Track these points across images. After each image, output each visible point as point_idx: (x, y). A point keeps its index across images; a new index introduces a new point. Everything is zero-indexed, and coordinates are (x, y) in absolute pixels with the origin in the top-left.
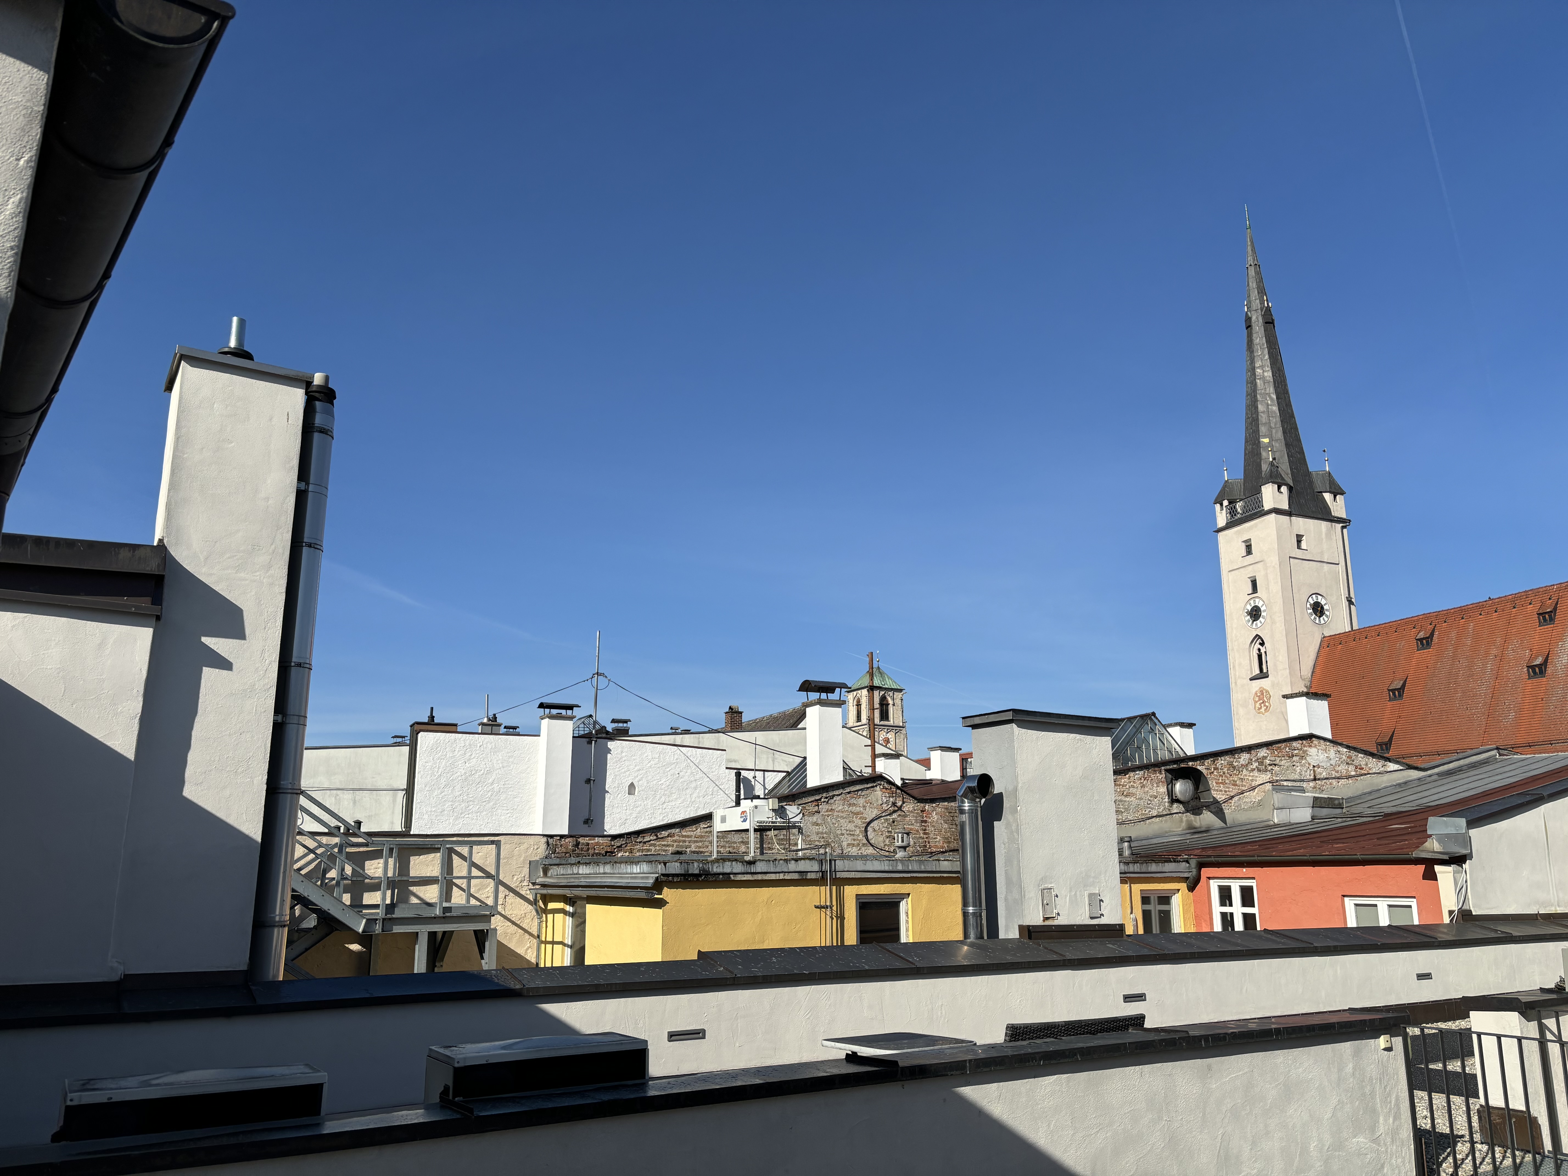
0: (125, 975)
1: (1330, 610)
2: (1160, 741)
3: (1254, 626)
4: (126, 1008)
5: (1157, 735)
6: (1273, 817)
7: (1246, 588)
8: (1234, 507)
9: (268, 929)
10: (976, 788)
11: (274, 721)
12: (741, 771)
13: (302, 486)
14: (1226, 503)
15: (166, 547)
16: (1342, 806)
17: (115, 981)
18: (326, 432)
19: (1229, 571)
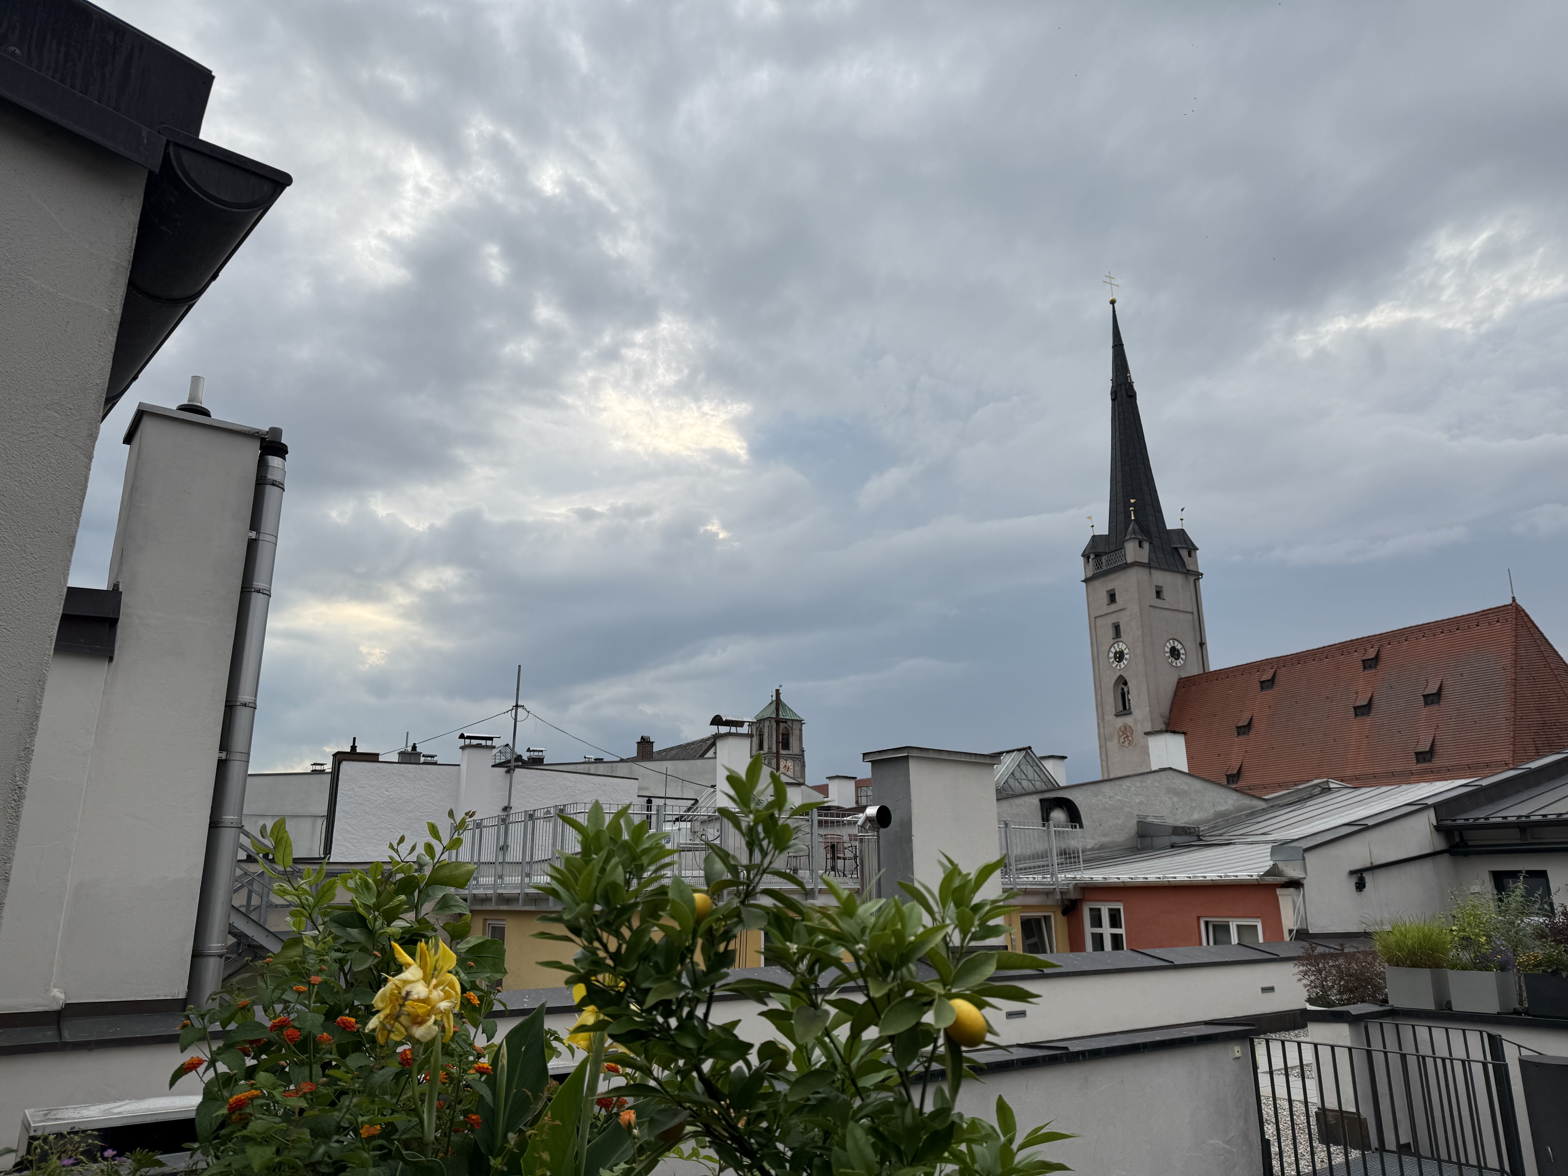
0: (66, 1004)
1: (1185, 654)
2: (1035, 773)
3: (1118, 668)
4: (67, 1037)
5: (1032, 767)
6: (1137, 844)
7: (1111, 633)
8: (1100, 560)
9: (205, 958)
10: (876, 818)
11: (219, 758)
12: (652, 799)
13: (253, 535)
14: (1092, 556)
15: (121, 591)
16: (1197, 834)
17: (56, 1010)
18: (278, 484)
19: (1095, 618)
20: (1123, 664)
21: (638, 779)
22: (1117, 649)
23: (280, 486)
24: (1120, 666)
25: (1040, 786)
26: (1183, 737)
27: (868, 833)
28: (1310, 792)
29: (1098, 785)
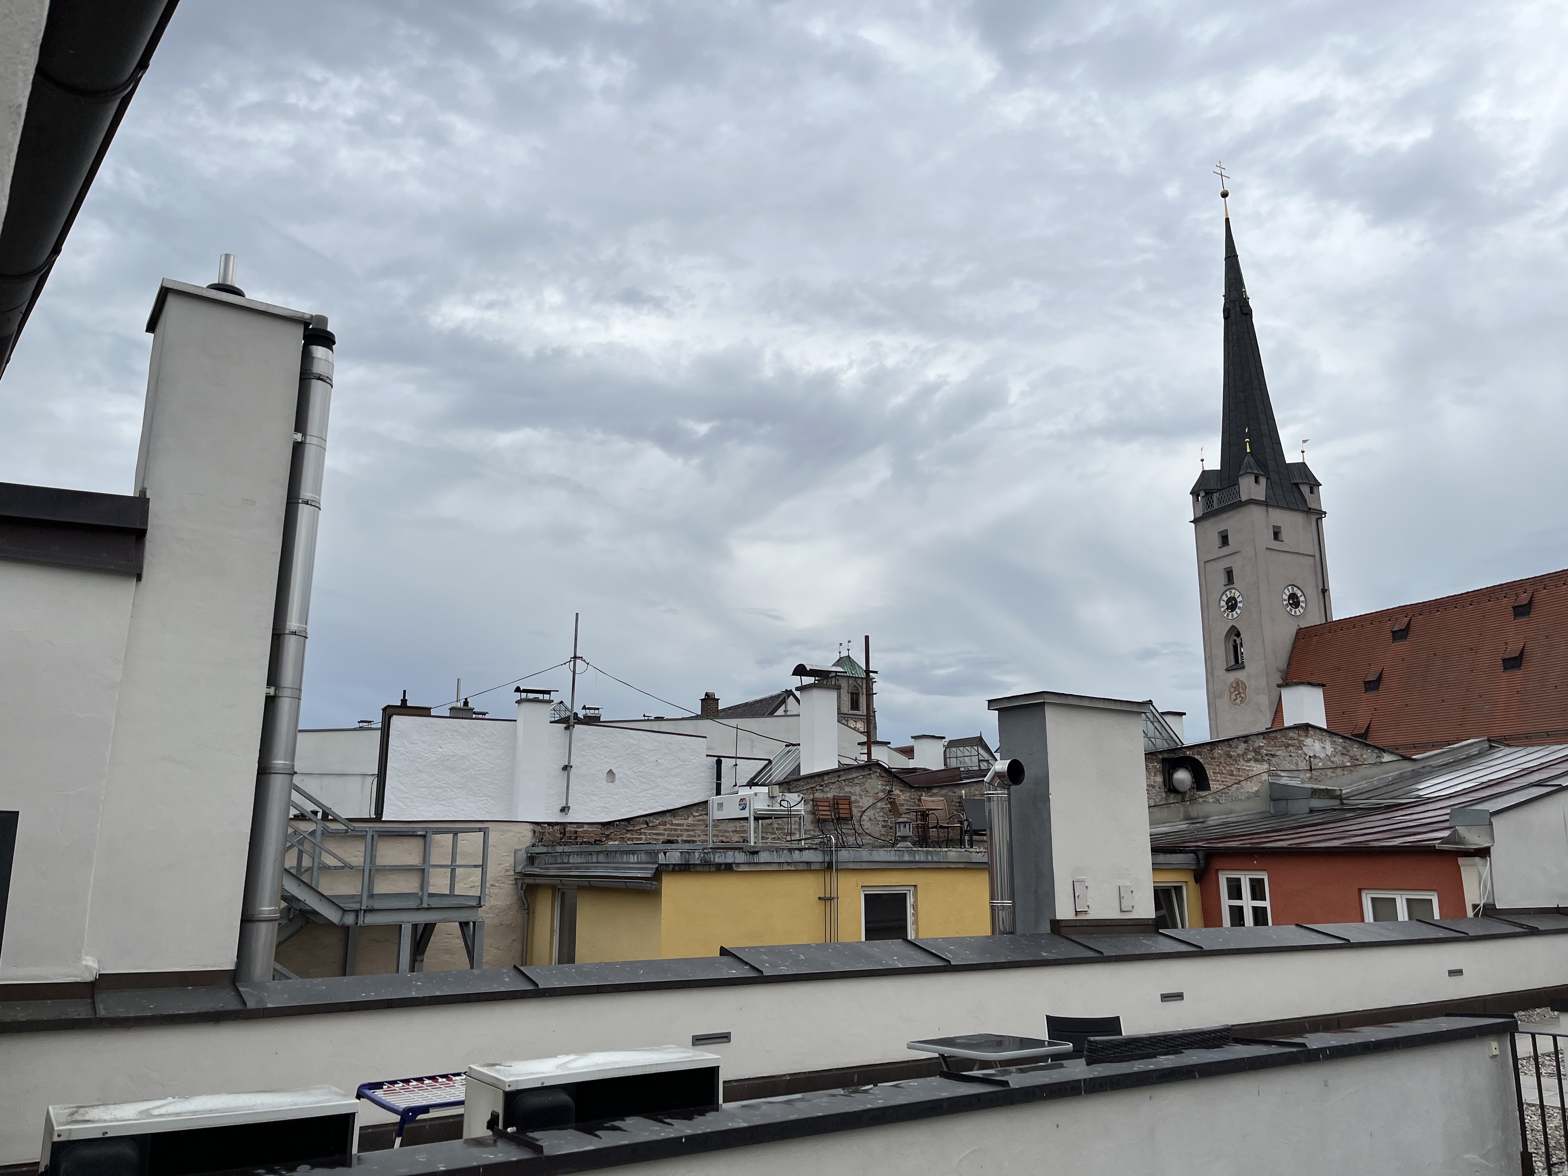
0: (100, 975)
1: (1306, 602)
2: (1156, 730)
3: (1230, 617)
4: (102, 1012)
5: (1153, 724)
6: (1270, 808)
7: (1222, 578)
8: (1211, 498)
9: (256, 923)
10: (1006, 774)
11: (266, 693)
12: (721, 759)
13: (299, 437)
14: (1202, 494)
15: (149, 499)
16: (1340, 798)
17: (89, 981)
18: (325, 379)
19: (1205, 562)
20: (1236, 613)
21: (706, 737)
22: (1229, 596)
23: (328, 381)
24: (1232, 615)
25: (1161, 745)
26: (1322, 690)
27: (997, 791)
28: (1467, 753)
29: (1226, 743)
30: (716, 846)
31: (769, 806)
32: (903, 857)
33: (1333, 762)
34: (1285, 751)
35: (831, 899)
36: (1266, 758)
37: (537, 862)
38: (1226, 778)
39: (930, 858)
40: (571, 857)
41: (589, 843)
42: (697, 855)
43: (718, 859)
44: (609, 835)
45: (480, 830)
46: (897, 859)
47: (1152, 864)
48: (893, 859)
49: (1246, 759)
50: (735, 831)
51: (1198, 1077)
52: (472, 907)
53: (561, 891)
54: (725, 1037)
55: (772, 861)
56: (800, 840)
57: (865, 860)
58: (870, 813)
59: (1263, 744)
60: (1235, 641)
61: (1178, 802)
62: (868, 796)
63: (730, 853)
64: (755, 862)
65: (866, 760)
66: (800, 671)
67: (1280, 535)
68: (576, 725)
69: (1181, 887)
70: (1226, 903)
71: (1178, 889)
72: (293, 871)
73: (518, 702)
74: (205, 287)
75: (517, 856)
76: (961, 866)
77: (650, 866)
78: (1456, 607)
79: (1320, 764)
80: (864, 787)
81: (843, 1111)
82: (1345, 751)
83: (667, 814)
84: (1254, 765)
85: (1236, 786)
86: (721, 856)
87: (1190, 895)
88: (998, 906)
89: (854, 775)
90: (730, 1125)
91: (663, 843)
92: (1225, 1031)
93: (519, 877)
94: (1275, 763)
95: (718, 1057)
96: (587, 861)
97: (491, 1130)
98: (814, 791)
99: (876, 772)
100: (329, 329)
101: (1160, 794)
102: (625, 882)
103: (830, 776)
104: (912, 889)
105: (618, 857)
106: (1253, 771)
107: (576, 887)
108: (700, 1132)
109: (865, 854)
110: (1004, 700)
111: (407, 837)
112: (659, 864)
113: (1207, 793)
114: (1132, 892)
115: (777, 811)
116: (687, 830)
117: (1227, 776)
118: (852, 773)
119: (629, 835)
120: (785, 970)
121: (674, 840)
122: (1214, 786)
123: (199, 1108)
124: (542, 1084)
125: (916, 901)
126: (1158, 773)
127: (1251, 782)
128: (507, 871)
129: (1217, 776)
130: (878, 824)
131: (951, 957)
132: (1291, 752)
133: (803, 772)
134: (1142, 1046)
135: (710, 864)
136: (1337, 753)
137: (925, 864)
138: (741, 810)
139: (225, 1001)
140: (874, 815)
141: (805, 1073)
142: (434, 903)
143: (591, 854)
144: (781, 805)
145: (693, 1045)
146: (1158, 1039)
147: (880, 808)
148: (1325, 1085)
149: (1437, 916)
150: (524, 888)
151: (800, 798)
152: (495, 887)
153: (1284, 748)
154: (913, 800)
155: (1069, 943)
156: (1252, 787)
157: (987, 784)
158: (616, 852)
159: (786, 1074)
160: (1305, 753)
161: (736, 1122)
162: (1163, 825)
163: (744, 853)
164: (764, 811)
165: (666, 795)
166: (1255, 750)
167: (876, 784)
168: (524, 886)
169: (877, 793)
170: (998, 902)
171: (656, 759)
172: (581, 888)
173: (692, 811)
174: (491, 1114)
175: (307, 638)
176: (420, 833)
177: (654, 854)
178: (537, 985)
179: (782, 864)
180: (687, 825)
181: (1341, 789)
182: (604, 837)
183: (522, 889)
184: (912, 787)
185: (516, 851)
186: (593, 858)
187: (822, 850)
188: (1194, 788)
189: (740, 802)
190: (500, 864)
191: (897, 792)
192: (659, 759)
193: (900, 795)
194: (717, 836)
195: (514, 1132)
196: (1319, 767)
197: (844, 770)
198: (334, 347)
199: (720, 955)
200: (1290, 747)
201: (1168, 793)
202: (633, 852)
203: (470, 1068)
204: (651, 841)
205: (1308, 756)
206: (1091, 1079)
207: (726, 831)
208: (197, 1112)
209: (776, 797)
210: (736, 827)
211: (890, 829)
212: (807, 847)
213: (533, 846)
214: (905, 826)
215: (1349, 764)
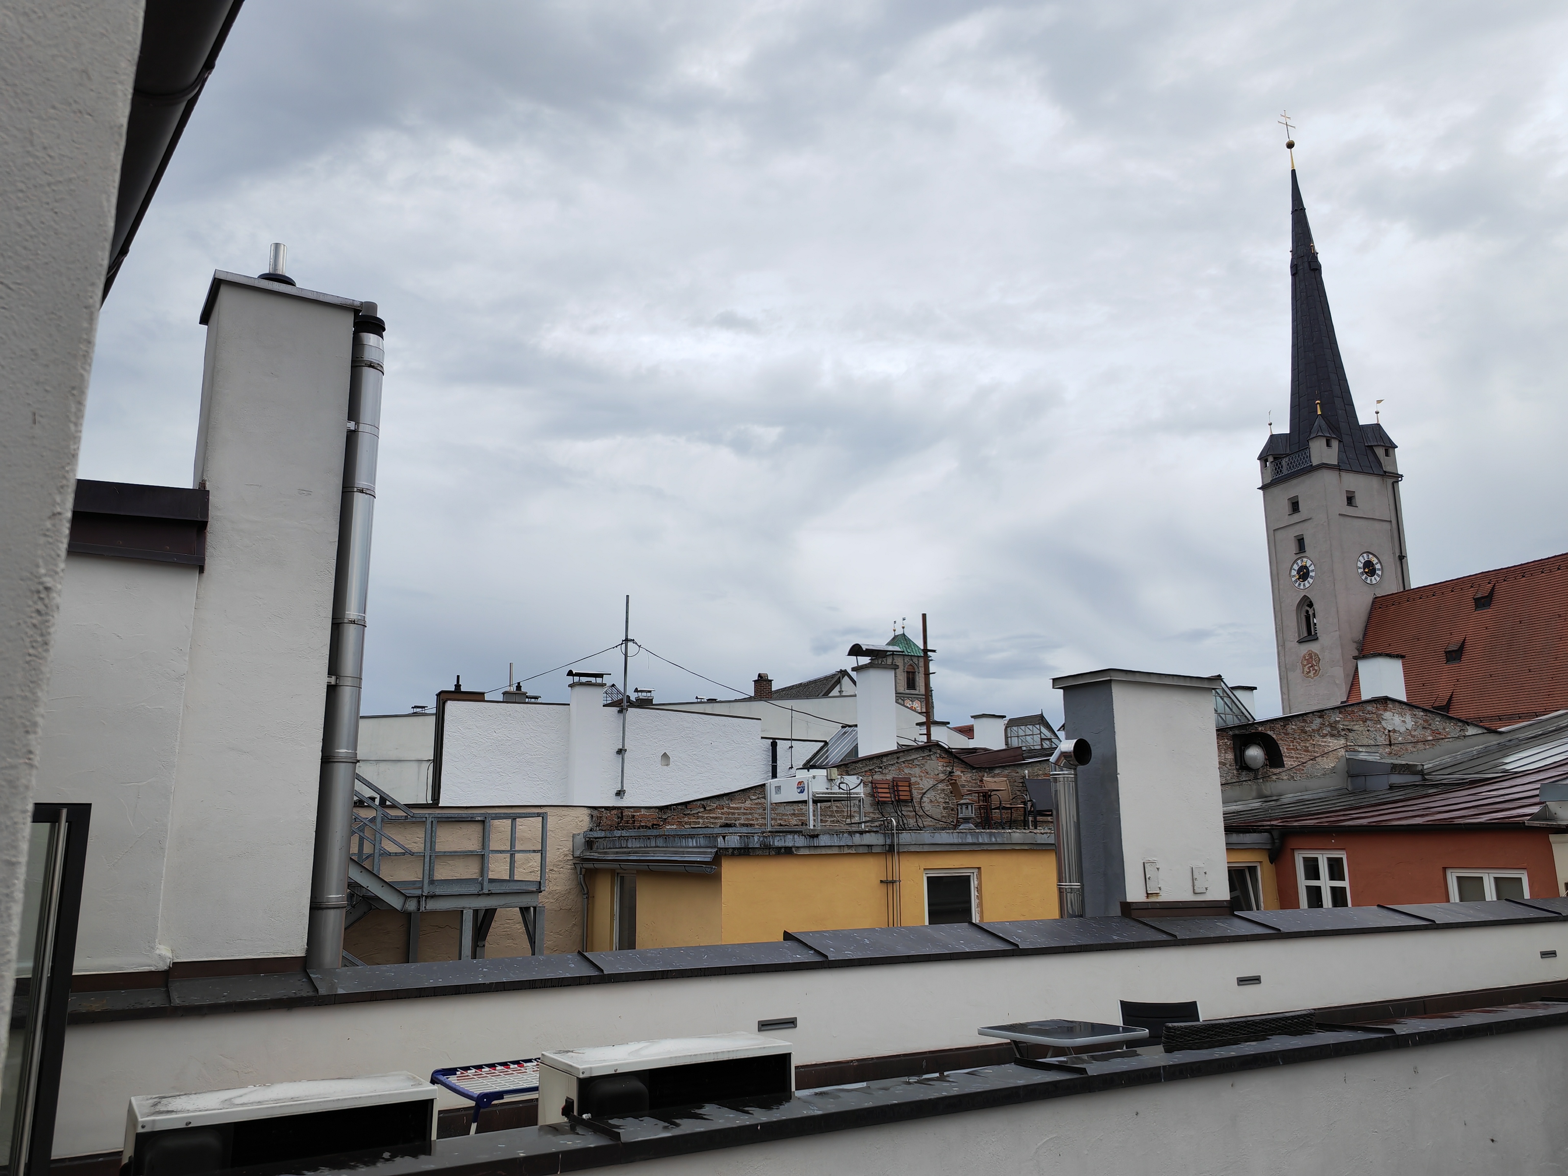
0: (173, 963)
1: (1382, 569)
2: (1226, 706)
3: (1302, 587)
4: (177, 1001)
5: (1223, 699)
6: (1347, 786)
7: (1293, 547)
8: (1280, 463)
9: (324, 911)
10: (1072, 754)
11: (328, 683)
12: (776, 741)
13: (352, 425)
14: (1271, 459)
15: (209, 491)
16: (1422, 773)
17: (163, 970)
18: (377, 367)
19: (1274, 530)
20: (1308, 582)
21: (760, 719)
22: (1300, 565)
23: (378, 368)
24: (1304, 585)
25: (1232, 721)
26: (1401, 661)
27: (1062, 771)
28: (1556, 724)
29: (1301, 718)
30: (775, 830)
31: (827, 789)
32: (966, 839)
33: (1413, 736)
34: (1362, 725)
35: (893, 882)
36: (1343, 733)
37: (595, 846)
38: (1300, 754)
39: (993, 839)
40: (630, 841)
41: (646, 827)
42: (756, 839)
43: (778, 842)
44: (666, 819)
45: (538, 815)
46: (960, 841)
47: (1226, 844)
48: (956, 841)
49: (1321, 734)
50: (794, 814)
51: (1281, 1064)
52: (532, 892)
53: (620, 875)
54: (791, 1023)
55: (832, 845)
56: (861, 823)
57: (927, 842)
58: (930, 795)
59: (1339, 719)
60: (1307, 612)
61: (1250, 780)
62: (928, 778)
63: (790, 837)
64: (815, 845)
65: (926, 741)
66: (856, 650)
67: (1353, 500)
68: (629, 709)
69: (1255, 867)
70: (1303, 883)
71: (1252, 870)
72: (355, 858)
73: (570, 686)
74: (257, 277)
75: (574, 840)
76: (1026, 847)
77: (709, 850)
78: (1542, 572)
79: (1400, 739)
80: (924, 769)
81: (918, 1099)
82: (1426, 725)
83: (724, 798)
84: (1330, 740)
85: (1311, 762)
86: (781, 840)
87: (1265, 875)
88: (1066, 889)
89: (913, 757)
90: (805, 1112)
91: (721, 826)
92: (1308, 1017)
93: (577, 862)
94: (1353, 738)
95: (790, 1043)
96: (646, 845)
97: (566, 1117)
98: (873, 773)
99: (936, 753)
100: (379, 315)
101: (1231, 771)
102: (685, 866)
103: (889, 758)
104: (976, 871)
105: (678, 842)
106: (1329, 746)
107: (635, 872)
108: (775, 1120)
109: (926, 837)
110: (1070, 678)
111: (467, 823)
112: (718, 848)
113: (1281, 770)
114: (1205, 873)
115: (836, 794)
116: (745, 814)
117: (1302, 752)
118: (911, 754)
119: (686, 819)
120: (849, 955)
121: (733, 823)
122: (1288, 762)
123: (281, 1096)
124: (615, 1071)
125: (980, 884)
126: (1229, 750)
127: (1327, 757)
128: (566, 855)
129: (1291, 752)
130: (938, 805)
131: (1019, 940)
132: (1369, 726)
133: (862, 754)
134: (1222, 1033)
135: (770, 848)
136: (1418, 726)
137: (989, 846)
138: (799, 793)
139: (295, 987)
140: (934, 796)
141: (872, 1059)
142: (495, 888)
143: (649, 839)
144: (840, 788)
145: (759, 1031)
146: (1238, 1025)
147: (941, 790)
148: (1415, 1072)
149: (1527, 895)
150: (583, 873)
151: (859, 781)
152: (553, 872)
153: (1362, 723)
154: (974, 781)
155: (1141, 925)
156: (1328, 763)
157: (1053, 765)
158: (674, 836)
159: (854, 1060)
160: (1384, 728)
161: (812, 1109)
162: (1235, 804)
163: (803, 837)
164: (822, 794)
165: (721, 778)
166: (1330, 725)
167: (936, 766)
168: (583, 870)
169: (938, 775)
170: (1066, 884)
171: (711, 742)
172: (640, 872)
173: (749, 795)
174: (566, 1100)
175: (366, 627)
176: (479, 819)
177: (713, 837)
178: (602, 971)
179: (842, 847)
180: (744, 809)
181: (1423, 764)
182: (661, 821)
183: (581, 874)
184: (973, 768)
185: (574, 836)
186: (652, 842)
187: (883, 833)
188: (1267, 765)
189: (798, 785)
190: (559, 849)
191: (958, 773)
192: (713, 742)
193: (961, 776)
194: (775, 819)
195: (589, 1119)
196: (1399, 741)
197: (903, 751)
198: (383, 333)
199: (784, 940)
200: (1367, 721)
201: (1240, 771)
202: (692, 836)
203: (543, 1055)
204: (709, 825)
205: (1387, 731)
206: (1170, 1066)
207: (783, 815)
208: (279, 1100)
209: (835, 780)
210: (794, 810)
211: (952, 810)
212: (867, 829)
213: (591, 830)
214: (967, 808)
215: (1430, 738)
